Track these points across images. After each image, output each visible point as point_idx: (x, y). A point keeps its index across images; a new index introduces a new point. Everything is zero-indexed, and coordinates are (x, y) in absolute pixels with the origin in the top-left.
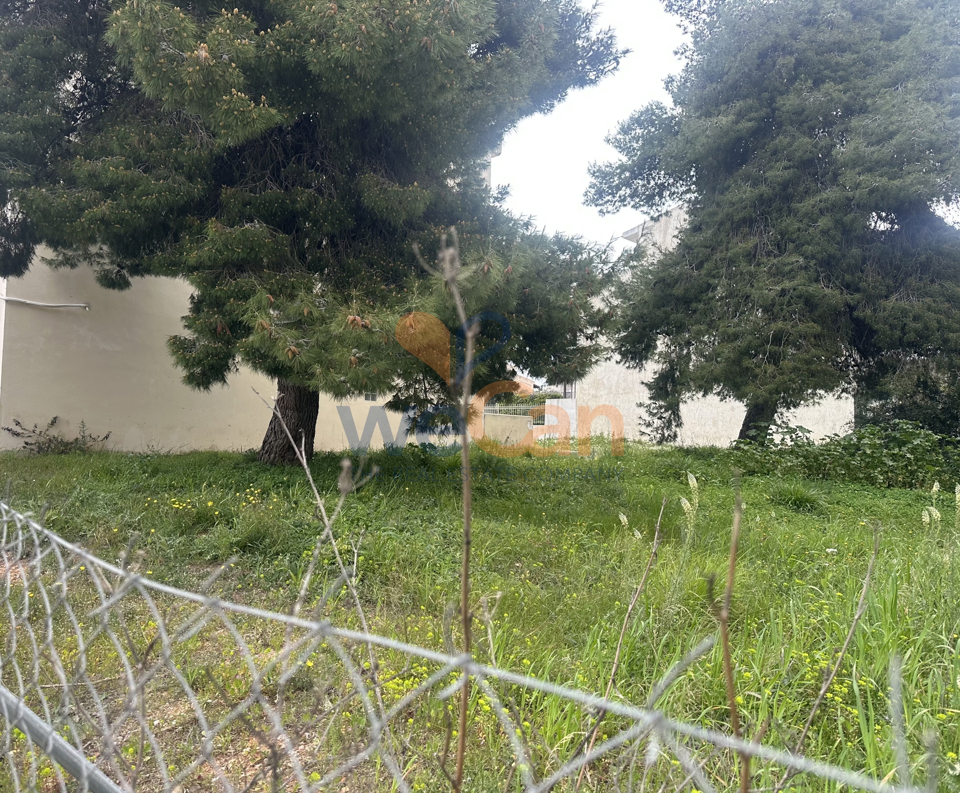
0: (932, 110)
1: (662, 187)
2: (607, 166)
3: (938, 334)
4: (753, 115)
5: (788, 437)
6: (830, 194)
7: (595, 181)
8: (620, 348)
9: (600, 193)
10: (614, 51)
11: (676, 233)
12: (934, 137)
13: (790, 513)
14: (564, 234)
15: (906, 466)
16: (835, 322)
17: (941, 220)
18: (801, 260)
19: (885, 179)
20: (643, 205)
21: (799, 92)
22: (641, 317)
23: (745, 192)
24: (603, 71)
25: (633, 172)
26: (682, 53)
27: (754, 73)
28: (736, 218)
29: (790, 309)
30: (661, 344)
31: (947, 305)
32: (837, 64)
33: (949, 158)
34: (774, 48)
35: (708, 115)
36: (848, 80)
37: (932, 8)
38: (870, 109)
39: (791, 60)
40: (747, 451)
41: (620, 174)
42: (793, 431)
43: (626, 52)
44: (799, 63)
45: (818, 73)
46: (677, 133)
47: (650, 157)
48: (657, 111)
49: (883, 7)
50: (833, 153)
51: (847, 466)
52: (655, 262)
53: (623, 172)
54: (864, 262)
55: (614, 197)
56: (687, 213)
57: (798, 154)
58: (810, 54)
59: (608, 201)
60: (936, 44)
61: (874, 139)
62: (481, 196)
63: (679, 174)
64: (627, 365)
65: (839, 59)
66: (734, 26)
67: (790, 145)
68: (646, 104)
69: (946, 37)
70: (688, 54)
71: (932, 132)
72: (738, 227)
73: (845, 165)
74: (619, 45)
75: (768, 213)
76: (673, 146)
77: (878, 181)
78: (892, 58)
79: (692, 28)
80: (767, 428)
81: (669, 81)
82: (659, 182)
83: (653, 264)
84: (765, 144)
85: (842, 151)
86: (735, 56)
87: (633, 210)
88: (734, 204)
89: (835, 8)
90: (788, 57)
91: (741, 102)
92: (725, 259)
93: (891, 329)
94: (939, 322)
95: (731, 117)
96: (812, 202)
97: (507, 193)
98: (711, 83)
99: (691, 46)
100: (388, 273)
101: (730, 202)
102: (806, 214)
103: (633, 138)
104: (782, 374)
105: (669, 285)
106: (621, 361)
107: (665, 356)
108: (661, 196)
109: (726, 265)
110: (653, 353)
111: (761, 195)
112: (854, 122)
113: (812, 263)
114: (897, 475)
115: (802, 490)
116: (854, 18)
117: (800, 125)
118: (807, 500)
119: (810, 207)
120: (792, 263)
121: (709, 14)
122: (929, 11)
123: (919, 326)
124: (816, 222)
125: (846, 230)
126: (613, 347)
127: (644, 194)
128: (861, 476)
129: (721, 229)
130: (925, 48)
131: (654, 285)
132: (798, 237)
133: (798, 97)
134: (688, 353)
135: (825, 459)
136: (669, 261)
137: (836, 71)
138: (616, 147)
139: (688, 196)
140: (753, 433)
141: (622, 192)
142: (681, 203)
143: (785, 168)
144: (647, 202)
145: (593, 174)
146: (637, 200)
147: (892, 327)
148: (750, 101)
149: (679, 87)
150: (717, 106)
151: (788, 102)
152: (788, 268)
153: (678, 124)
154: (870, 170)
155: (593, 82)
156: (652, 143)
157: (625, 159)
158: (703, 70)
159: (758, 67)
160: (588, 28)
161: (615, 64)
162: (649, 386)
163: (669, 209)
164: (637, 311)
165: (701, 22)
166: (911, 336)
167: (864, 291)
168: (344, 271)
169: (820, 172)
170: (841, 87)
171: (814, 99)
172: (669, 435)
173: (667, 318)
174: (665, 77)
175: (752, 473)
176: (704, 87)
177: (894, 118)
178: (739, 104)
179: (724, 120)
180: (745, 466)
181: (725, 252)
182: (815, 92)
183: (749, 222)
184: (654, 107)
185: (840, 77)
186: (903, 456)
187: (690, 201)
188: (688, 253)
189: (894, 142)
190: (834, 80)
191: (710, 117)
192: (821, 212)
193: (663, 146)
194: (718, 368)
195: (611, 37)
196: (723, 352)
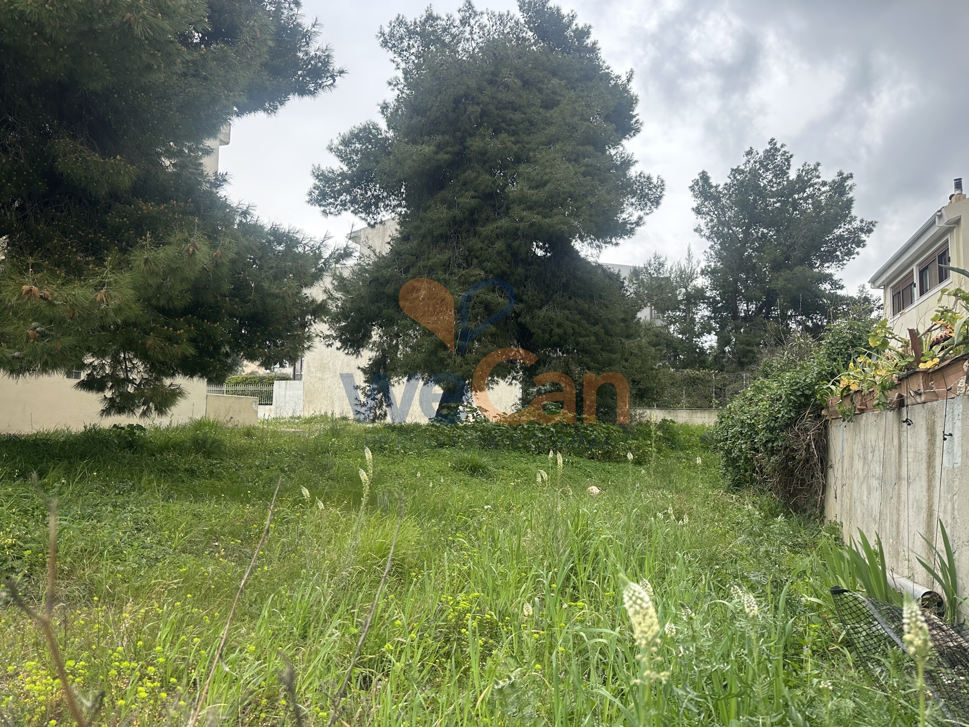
0: (571, 168)
1: (378, 199)
2: (330, 172)
3: (572, 338)
4: (449, 149)
5: (470, 415)
6: (504, 222)
7: (319, 184)
8: (341, 337)
9: (323, 195)
10: (331, 69)
11: (389, 240)
12: (572, 190)
13: (467, 478)
14: (281, 227)
15: (551, 437)
16: (506, 324)
17: (577, 252)
18: (483, 273)
19: (539, 217)
20: (362, 212)
21: (483, 137)
22: (359, 311)
23: (442, 213)
24: (320, 85)
25: (352, 181)
26: (395, 85)
27: (451, 114)
28: (436, 233)
29: (474, 312)
30: (376, 335)
31: (578, 317)
32: (511, 119)
33: (581, 207)
34: (466, 96)
35: (414, 142)
36: (518, 134)
37: (575, 91)
38: (532, 160)
39: (478, 109)
40: (439, 427)
41: (341, 182)
42: (475, 410)
43: (341, 72)
44: (483, 113)
45: (498, 124)
46: (390, 153)
47: (368, 171)
48: (373, 131)
49: (543, 83)
50: (506, 191)
51: (511, 438)
52: (371, 263)
53: (343, 180)
54: (526, 280)
55: (336, 201)
56: (399, 224)
57: (482, 187)
58: (492, 107)
59: (331, 203)
60: (576, 118)
61: (534, 184)
62: (197, 180)
63: (391, 188)
64: (346, 352)
65: (512, 116)
66: (436, 72)
67: (476, 178)
68: (364, 123)
69: (582, 114)
70: (400, 87)
71: (572, 185)
72: (437, 241)
73: (513, 202)
74: (336, 65)
75: (459, 232)
76: (387, 163)
77: (537, 218)
78: (549, 123)
79: (403, 65)
80: (457, 408)
81: (384, 107)
82: (375, 193)
83: (369, 264)
84: (458, 175)
85: (514, 189)
86: (436, 97)
87: (352, 215)
88: (434, 221)
89: (510, 74)
90: (476, 107)
91: (440, 137)
92: (426, 267)
93: (543, 333)
94: (573, 329)
95: (432, 148)
96: (491, 227)
97: (225, 181)
98: (418, 115)
99: (402, 81)
100: (88, 244)
101: (431, 220)
102: (487, 237)
103: (353, 150)
104: (467, 364)
105: (382, 284)
106: (341, 347)
107: (379, 346)
108: (377, 207)
109: (427, 272)
110: (368, 342)
111: (455, 217)
112: (522, 168)
113: (491, 276)
114: (544, 444)
115: (477, 458)
116: (523, 86)
117: (484, 164)
118: (480, 467)
119: (489, 232)
120: (476, 276)
121: (417, 57)
122: (572, 93)
123: (560, 331)
124: (494, 244)
125: (515, 254)
126: (334, 335)
127: (362, 201)
128: (520, 445)
129: (424, 241)
130: (569, 120)
131: (370, 283)
132: (481, 255)
133: (483, 141)
134: (397, 344)
135: (496, 433)
136: (382, 263)
137: (510, 125)
138: (338, 156)
139: (399, 209)
140: (445, 412)
141: (343, 197)
142: (393, 214)
143: (472, 197)
144: (365, 210)
145: (317, 177)
146: (357, 207)
147: (544, 331)
148: (447, 137)
149: (392, 113)
150: (422, 136)
151: (475, 144)
152: (473, 279)
153: (390, 145)
154: (530, 208)
155: (312, 93)
156: (369, 158)
157: (345, 168)
158: (411, 103)
159: (454, 110)
160: (308, 43)
161: (331, 81)
162: (364, 371)
163: (383, 219)
164: (354, 304)
165: (411, 61)
166: (556, 338)
167: (526, 302)
168: (32, 237)
169: (498, 205)
170: (513, 139)
171: (494, 144)
172: (380, 414)
173: (380, 312)
174: (381, 102)
175: (442, 445)
176: (411, 118)
177: (548, 170)
178: (439, 138)
179: (427, 149)
180: (437, 440)
181: (426, 261)
182: (495, 140)
183: (445, 238)
184: (371, 127)
185: (513, 130)
186: (548, 430)
187: (400, 214)
188: (398, 258)
189: (546, 188)
190: (508, 132)
191: (416, 144)
192: (497, 236)
193: (377, 162)
194: (420, 357)
195: (328, 56)
196: (424, 344)
